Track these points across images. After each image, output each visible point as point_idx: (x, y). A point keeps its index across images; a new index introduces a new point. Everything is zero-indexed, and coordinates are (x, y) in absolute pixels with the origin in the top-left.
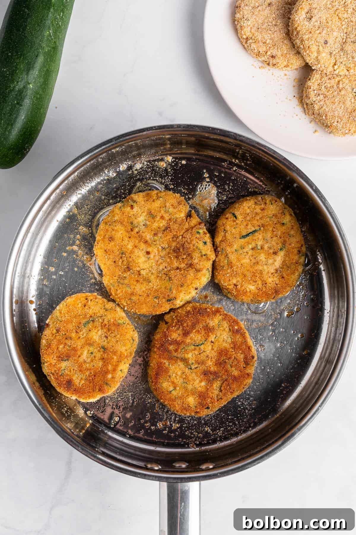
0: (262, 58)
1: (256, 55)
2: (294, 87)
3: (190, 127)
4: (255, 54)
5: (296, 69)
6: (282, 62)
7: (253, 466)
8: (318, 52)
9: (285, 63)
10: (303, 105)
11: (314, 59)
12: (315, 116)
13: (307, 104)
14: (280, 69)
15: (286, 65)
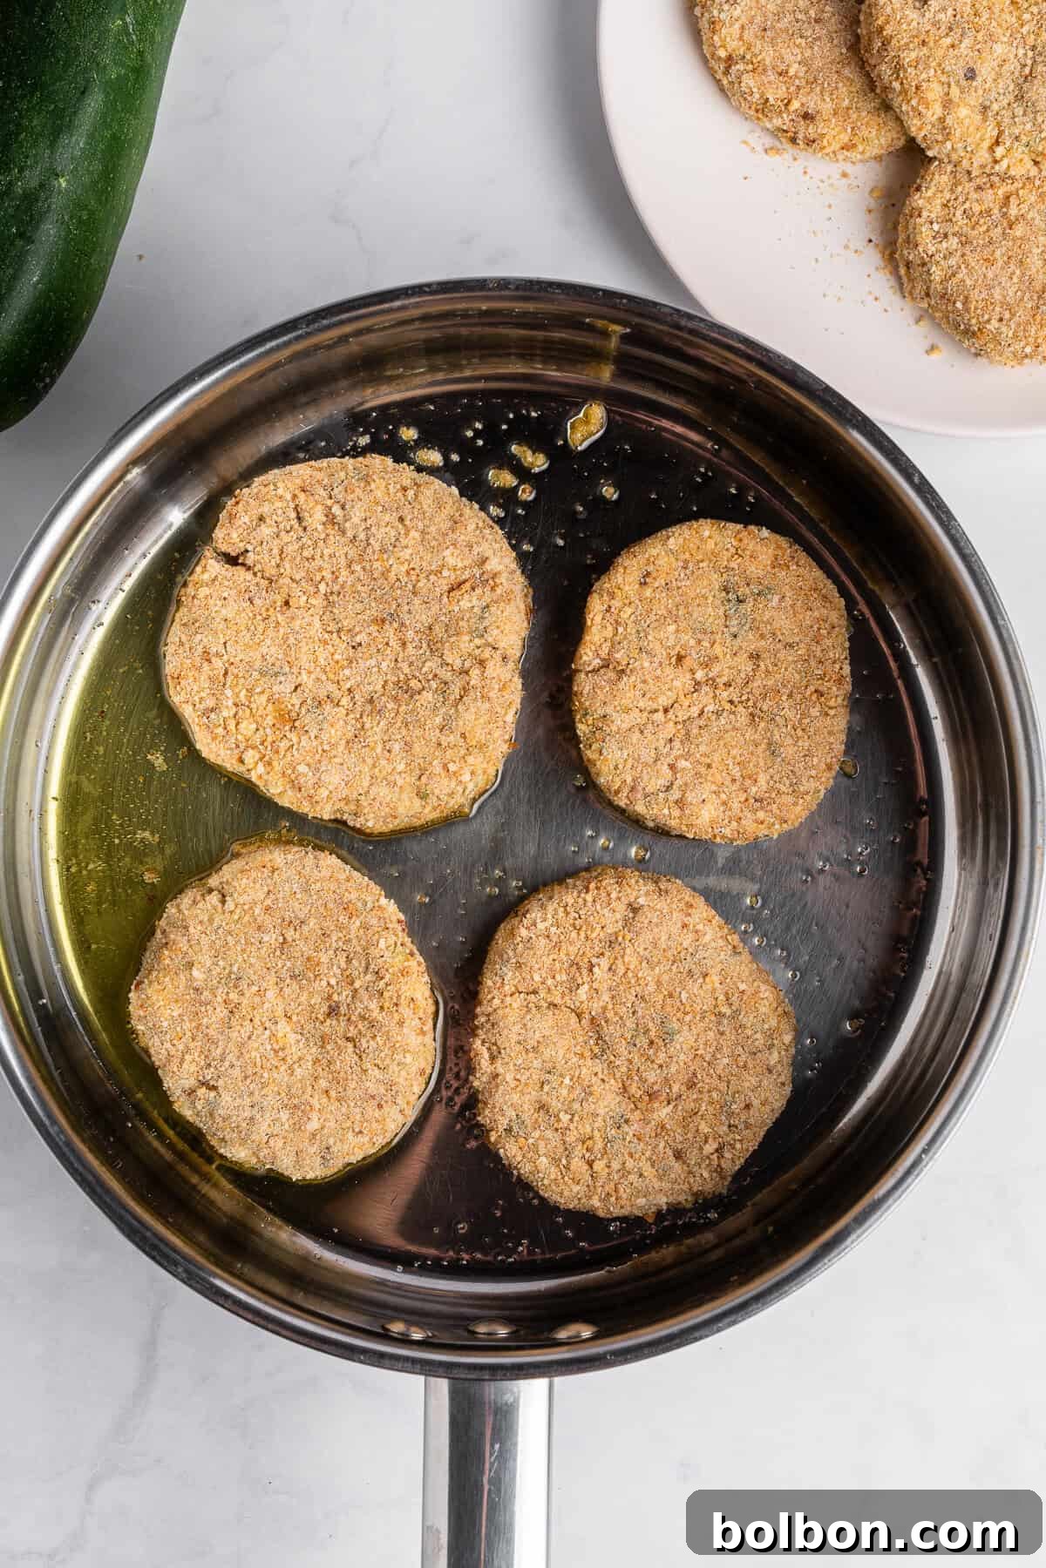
0: (775, 121)
1: (757, 111)
2: (870, 211)
3: (536, 287)
4: (753, 108)
5: (878, 158)
6: (833, 133)
7: (713, 1334)
8: (947, 103)
9: (845, 138)
10: (896, 268)
11: (933, 126)
12: (933, 302)
13: (908, 265)
14: (827, 155)
15: (846, 144)
